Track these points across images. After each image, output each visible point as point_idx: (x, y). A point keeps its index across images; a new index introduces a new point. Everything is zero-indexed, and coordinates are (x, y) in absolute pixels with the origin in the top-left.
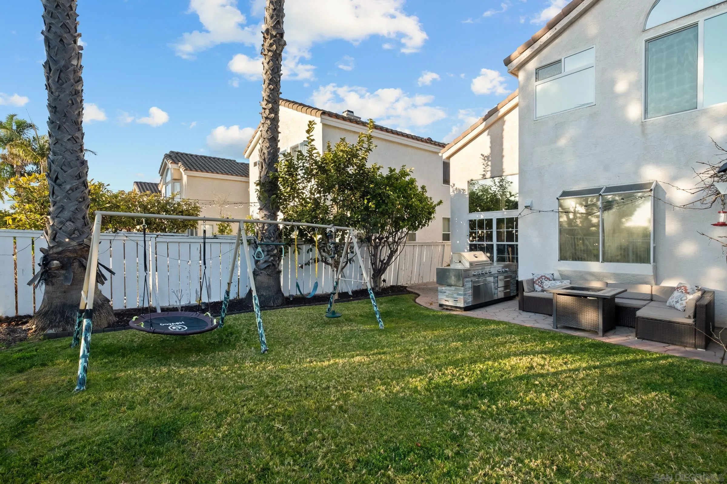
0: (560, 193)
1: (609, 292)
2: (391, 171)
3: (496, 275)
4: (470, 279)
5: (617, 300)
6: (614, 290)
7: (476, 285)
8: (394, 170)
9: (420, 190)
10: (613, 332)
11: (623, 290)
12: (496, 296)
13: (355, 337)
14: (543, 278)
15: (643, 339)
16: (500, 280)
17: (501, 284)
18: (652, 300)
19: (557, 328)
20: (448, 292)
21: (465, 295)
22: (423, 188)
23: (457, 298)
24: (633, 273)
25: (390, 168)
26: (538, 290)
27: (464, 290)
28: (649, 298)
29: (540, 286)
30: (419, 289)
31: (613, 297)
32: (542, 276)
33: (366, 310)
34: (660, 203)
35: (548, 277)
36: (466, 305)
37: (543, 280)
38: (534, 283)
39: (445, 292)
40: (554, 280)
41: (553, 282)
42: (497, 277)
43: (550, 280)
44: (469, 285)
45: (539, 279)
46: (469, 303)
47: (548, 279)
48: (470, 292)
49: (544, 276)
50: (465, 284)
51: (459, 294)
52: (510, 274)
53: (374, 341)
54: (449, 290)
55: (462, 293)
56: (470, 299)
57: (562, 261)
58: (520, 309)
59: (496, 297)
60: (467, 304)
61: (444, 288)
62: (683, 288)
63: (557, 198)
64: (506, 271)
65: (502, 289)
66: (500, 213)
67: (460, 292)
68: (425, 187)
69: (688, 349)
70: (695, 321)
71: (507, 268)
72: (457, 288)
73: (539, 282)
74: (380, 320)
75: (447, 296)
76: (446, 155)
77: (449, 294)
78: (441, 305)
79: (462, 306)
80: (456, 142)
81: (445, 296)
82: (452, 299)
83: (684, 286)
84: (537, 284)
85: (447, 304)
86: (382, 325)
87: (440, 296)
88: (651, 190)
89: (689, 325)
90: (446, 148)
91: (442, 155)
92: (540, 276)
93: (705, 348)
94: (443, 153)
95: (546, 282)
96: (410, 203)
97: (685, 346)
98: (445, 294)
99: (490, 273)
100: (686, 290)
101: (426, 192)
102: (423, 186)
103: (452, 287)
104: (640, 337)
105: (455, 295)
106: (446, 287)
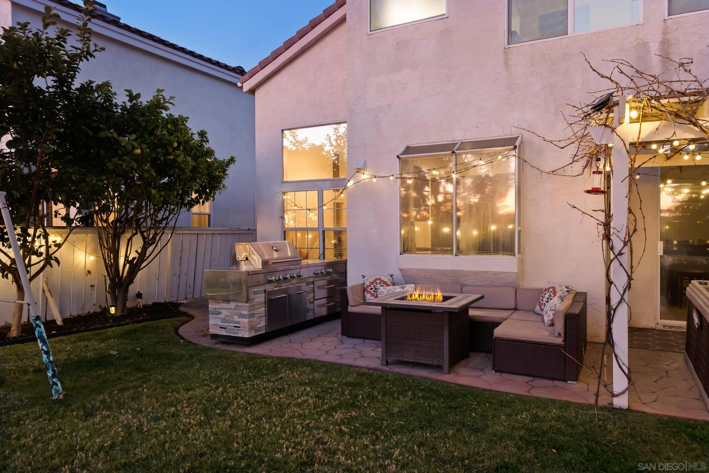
0: (402, 149)
1: (459, 300)
2: (132, 97)
3: (312, 280)
4: (262, 288)
5: (472, 313)
6: (466, 297)
7: (273, 297)
8: (138, 96)
9: (196, 137)
10: (463, 363)
11: (479, 296)
12: (311, 314)
14: (378, 281)
15: (502, 372)
16: (319, 288)
17: (322, 293)
18: (516, 309)
19: (387, 364)
20: (224, 313)
21: (252, 316)
22: (202, 134)
23: (238, 322)
24: (494, 270)
25: (129, 91)
26: (370, 303)
27: (250, 307)
28: (513, 307)
29: (374, 295)
31: (465, 309)
32: (376, 279)
34: (527, 167)
35: (385, 280)
36: (253, 334)
37: (378, 286)
38: (365, 290)
39: (220, 313)
40: (394, 284)
41: (391, 287)
42: (313, 283)
43: (388, 285)
44: (261, 298)
45: (372, 283)
46: (259, 329)
47: (385, 283)
48: (262, 310)
49: (380, 279)
50: (253, 296)
51: (241, 316)
52: (335, 276)
54: (225, 309)
55: (246, 312)
56: (263, 323)
57: (405, 255)
58: (343, 334)
59: (310, 316)
60: (256, 331)
61: (218, 306)
62: (551, 290)
63: (398, 157)
64: (329, 273)
65: (324, 301)
66: (328, 182)
67: (243, 312)
68: (206, 133)
69: (557, 383)
70: (565, 341)
71: (329, 268)
72: (239, 304)
73: (371, 289)
74: (55, 380)
75: (224, 320)
76: (247, 86)
77: (226, 316)
78: (214, 336)
79: (247, 336)
80: (263, 65)
81: (220, 321)
82: (231, 324)
83: (552, 287)
84: (368, 292)
85: (223, 333)
86: (58, 391)
87: (213, 321)
88: (515, 147)
89: (558, 346)
90: (246, 76)
91: (242, 85)
92: (374, 278)
93: (576, 379)
94: (244, 84)
95: (382, 288)
96: (171, 157)
97: (553, 379)
98: (220, 316)
99: (299, 276)
100: (555, 293)
101: (208, 141)
102: (201, 131)
103: (231, 303)
104: (498, 369)
105: (236, 318)
106: (222, 304)
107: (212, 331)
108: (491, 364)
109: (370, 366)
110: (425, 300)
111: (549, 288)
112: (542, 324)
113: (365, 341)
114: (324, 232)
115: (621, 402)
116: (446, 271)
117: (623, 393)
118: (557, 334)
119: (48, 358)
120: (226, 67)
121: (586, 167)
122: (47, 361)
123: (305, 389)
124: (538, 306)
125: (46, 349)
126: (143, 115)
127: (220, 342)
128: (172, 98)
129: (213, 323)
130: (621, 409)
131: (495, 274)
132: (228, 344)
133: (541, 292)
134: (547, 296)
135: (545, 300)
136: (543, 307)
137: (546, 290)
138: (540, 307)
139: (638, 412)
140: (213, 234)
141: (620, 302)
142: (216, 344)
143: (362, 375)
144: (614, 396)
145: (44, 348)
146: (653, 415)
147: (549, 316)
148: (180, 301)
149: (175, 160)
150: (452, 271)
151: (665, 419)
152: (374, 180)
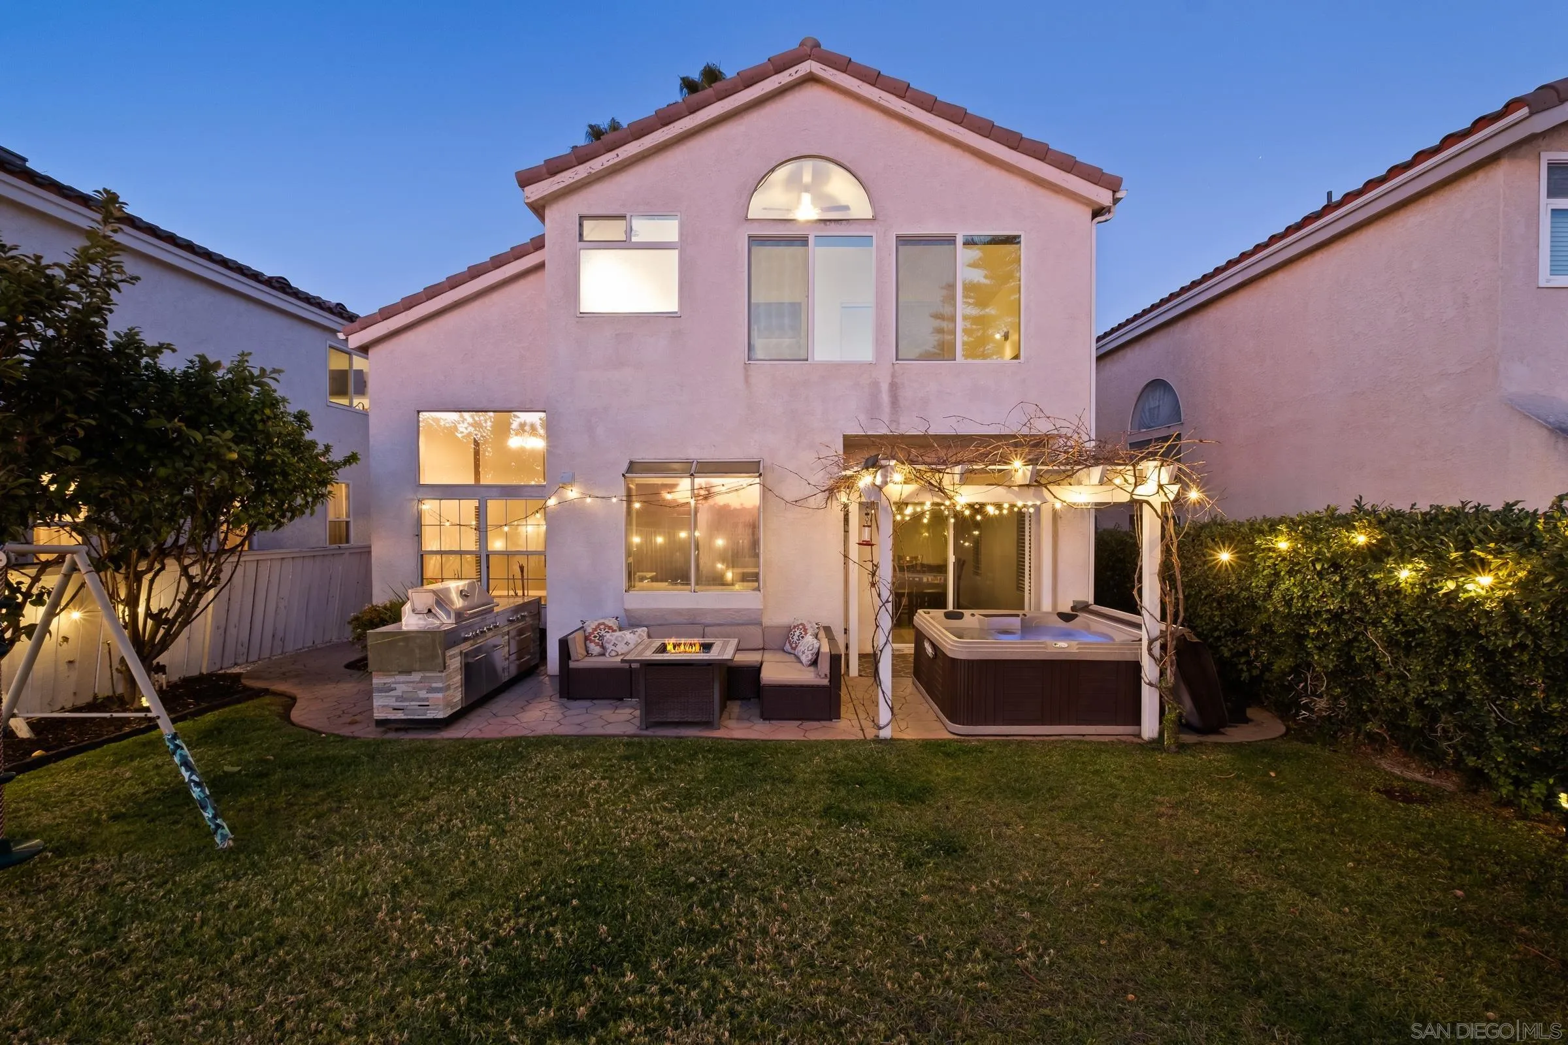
0: (625, 464)
1: (724, 648)
3: (504, 629)
4: (456, 650)
6: (726, 643)
7: (470, 660)
9: (292, 421)
12: (505, 674)
13: (137, 915)
14: (602, 627)
15: (770, 720)
17: (514, 646)
18: (769, 649)
19: (648, 728)
20: (402, 688)
21: (447, 688)
22: (301, 417)
23: (427, 699)
24: (735, 607)
26: (595, 653)
27: (445, 676)
28: (761, 647)
29: (597, 644)
30: (284, 677)
32: (600, 624)
33: (124, 790)
34: (770, 495)
35: (610, 624)
36: (449, 712)
37: (603, 632)
38: (586, 638)
39: (393, 689)
40: (621, 629)
41: (619, 633)
42: (507, 633)
43: (614, 631)
44: (456, 663)
45: (595, 630)
46: (456, 704)
47: (610, 628)
48: (458, 679)
49: (603, 624)
50: (448, 662)
51: (431, 690)
52: (528, 622)
53: (223, 906)
54: (403, 683)
55: (438, 685)
56: (458, 697)
57: (632, 591)
58: (562, 696)
59: (505, 678)
61: (388, 680)
62: (801, 627)
63: (623, 475)
64: (523, 618)
65: (513, 658)
66: (495, 489)
67: (434, 685)
68: (307, 415)
69: (824, 723)
70: (830, 681)
71: (524, 611)
72: (428, 674)
73: (595, 637)
74: (219, 821)
75: (399, 699)
76: (355, 340)
77: (403, 692)
78: (381, 723)
79: (441, 717)
80: (387, 313)
81: (394, 699)
82: (412, 703)
83: (801, 624)
84: (591, 641)
85: (400, 716)
86: (227, 835)
87: (378, 701)
88: (760, 475)
89: (824, 687)
90: (356, 325)
91: (347, 339)
92: (596, 623)
93: (838, 717)
94: (350, 337)
95: (608, 635)
96: (268, 458)
97: (819, 720)
98: (392, 693)
99: (496, 627)
100: (805, 630)
101: (310, 428)
102: (299, 412)
103: (413, 673)
104: (766, 716)
105: (423, 694)
106: (397, 677)
107: (378, 715)
108: (758, 711)
109: (627, 733)
110: (685, 652)
111: (798, 625)
112: (799, 665)
113: (595, 701)
114: (488, 556)
115: (886, 733)
116: (683, 609)
117: (888, 725)
118: (823, 676)
119: (203, 791)
120: (256, 276)
121: (828, 498)
122: (202, 796)
123: (584, 773)
124: (788, 644)
125: (197, 779)
126: (223, 393)
127: (390, 729)
128: (274, 371)
129: (379, 703)
130: (886, 740)
131: (738, 611)
132: (406, 730)
133: (789, 630)
134: (797, 633)
135: (796, 638)
136: (794, 645)
137: (795, 627)
138: (791, 645)
139: (899, 740)
140: (283, 559)
141: (886, 644)
142: (386, 732)
143: (628, 745)
144: (880, 728)
145: (194, 778)
146: (912, 741)
147: (807, 656)
148: (228, 668)
149: (273, 463)
150: (689, 610)
151: (920, 742)
152: (589, 500)
